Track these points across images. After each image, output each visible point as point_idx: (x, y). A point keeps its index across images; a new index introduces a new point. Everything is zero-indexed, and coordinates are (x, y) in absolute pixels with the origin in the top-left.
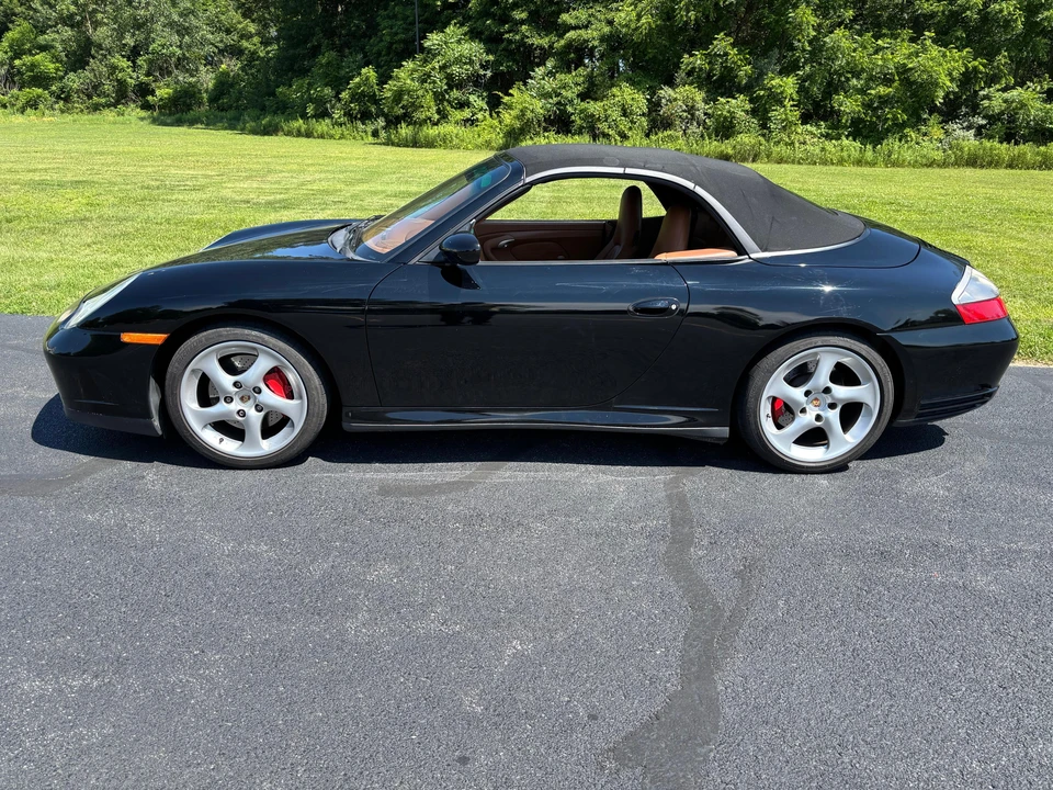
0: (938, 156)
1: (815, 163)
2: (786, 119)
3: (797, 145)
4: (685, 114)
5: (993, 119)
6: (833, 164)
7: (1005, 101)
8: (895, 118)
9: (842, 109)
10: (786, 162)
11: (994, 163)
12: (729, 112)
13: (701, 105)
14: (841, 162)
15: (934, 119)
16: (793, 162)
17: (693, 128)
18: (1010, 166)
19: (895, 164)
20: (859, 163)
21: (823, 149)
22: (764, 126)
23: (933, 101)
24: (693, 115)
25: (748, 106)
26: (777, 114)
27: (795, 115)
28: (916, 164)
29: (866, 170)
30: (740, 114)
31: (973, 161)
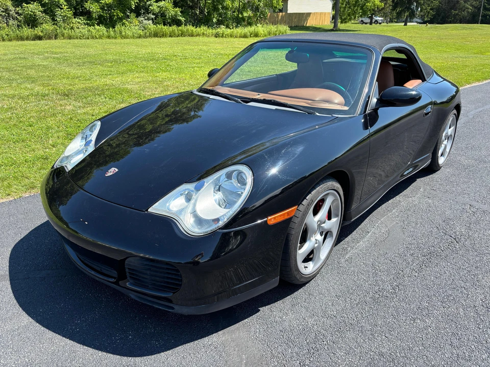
0: (142, 33)
1: (88, 38)
2: (65, 16)
3: (76, 29)
4: (4, 14)
5: (156, 15)
6: (97, 38)
7: (159, 7)
8: (118, 15)
9: (91, 10)
10: (74, 38)
11: (164, 35)
12: (31, 12)
13: (12, 8)
14: (101, 37)
15: (133, 15)
16: (77, 38)
17: (11, 22)
18: (171, 36)
19: (126, 37)
20: (109, 37)
21: (89, 31)
22: (53, 20)
23: (131, 7)
24: (8, 14)
25: (41, 9)
26: (58, 12)
27: (70, 14)
28: (133, 37)
29: (113, 41)
30: (38, 13)
31: (156, 35)
